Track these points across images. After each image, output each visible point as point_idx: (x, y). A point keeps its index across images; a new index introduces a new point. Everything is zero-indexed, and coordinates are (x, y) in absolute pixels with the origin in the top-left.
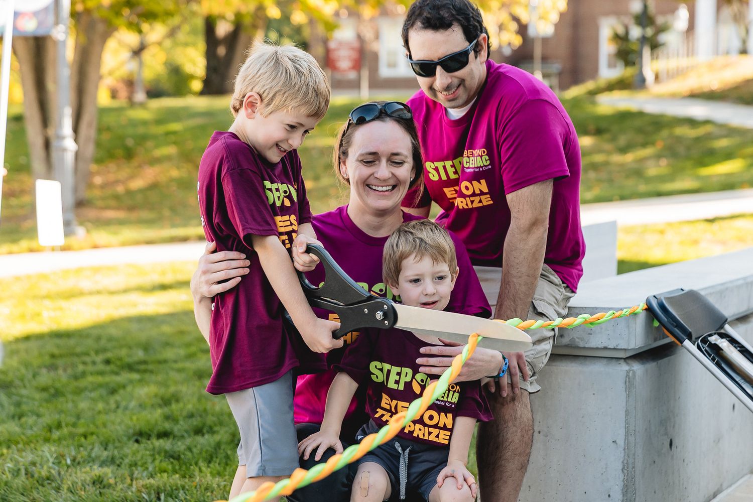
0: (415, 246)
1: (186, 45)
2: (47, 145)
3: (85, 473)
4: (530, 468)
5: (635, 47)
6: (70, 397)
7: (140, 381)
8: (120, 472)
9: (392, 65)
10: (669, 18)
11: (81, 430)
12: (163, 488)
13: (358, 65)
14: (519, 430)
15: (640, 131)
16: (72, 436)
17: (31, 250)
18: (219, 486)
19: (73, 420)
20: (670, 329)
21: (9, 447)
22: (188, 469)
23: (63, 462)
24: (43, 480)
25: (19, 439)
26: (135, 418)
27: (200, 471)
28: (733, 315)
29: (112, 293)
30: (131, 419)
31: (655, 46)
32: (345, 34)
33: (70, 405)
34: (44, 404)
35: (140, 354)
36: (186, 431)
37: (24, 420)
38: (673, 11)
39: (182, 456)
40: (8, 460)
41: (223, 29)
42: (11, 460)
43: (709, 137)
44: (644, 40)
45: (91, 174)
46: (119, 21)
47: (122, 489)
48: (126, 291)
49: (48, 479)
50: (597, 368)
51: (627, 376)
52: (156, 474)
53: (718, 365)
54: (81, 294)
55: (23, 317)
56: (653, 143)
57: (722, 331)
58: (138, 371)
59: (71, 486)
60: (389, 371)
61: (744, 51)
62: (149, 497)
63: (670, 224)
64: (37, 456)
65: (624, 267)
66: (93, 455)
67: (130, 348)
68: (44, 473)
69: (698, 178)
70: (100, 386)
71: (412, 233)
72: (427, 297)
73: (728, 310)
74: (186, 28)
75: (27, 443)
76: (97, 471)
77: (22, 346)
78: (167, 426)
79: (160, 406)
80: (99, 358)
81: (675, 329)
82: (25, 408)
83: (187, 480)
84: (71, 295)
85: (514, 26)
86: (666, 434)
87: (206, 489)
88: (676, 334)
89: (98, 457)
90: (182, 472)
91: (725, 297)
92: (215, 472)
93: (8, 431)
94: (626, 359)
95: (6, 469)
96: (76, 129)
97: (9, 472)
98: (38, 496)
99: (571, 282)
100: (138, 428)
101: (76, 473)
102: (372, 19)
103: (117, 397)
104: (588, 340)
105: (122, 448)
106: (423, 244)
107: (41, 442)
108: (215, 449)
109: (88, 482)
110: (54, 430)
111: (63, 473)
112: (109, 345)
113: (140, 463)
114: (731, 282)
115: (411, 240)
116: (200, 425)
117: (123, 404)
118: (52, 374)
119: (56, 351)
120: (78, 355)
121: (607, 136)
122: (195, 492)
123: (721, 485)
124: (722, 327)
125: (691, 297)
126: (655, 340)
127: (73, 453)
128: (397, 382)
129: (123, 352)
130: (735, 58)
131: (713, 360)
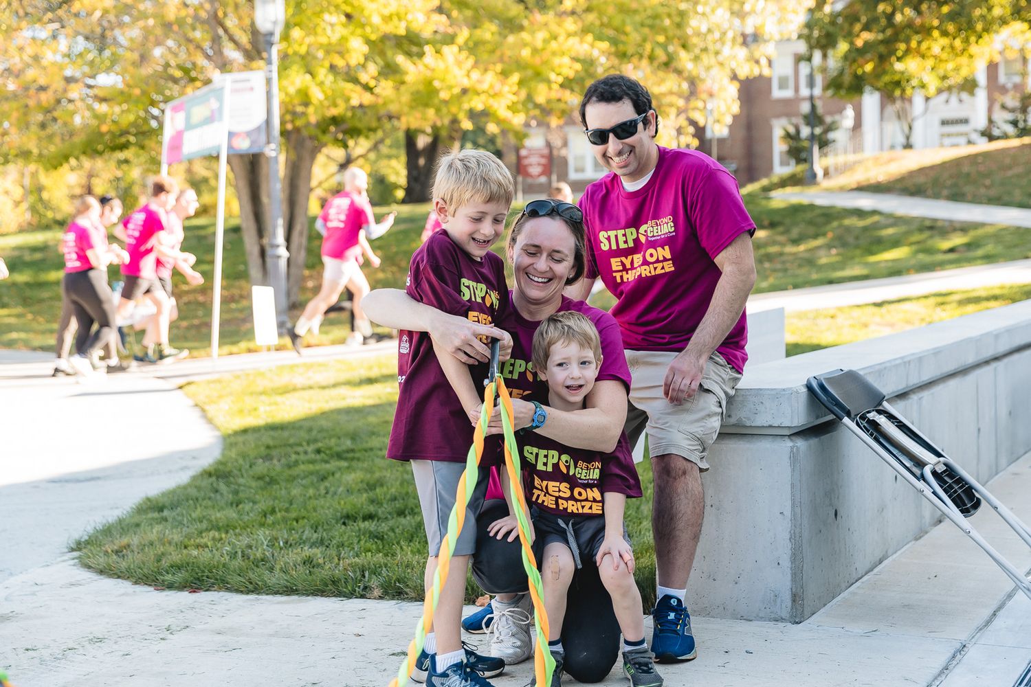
0: (564, 333)
1: (389, 157)
2: (263, 253)
3: (296, 554)
4: (703, 538)
5: (806, 144)
6: (283, 484)
7: (348, 468)
8: (328, 552)
9: (580, 170)
10: (837, 117)
11: (294, 515)
12: (367, 566)
13: (547, 170)
14: (691, 503)
15: (811, 223)
16: (285, 520)
17: (250, 351)
18: (418, 563)
19: (287, 505)
20: (830, 407)
21: (227, 532)
22: (391, 548)
23: (277, 544)
24: (258, 562)
25: (237, 525)
26: (342, 502)
27: (401, 548)
28: (893, 392)
29: (324, 388)
30: (339, 503)
31: (824, 143)
32: (535, 141)
33: (283, 492)
34: (260, 492)
35: (348, 443)
36: (390, 513)
37: (240, 506)
38: (841, 111)
39: (385, 536)
40: (226, 543)
41: (422, 142)
42: (229, 544)
43: (876, 226)
44: (812, 137)
45: (304, 279)
46: (327, 138)
47: (330, 568)
48: (335, 386)
49: (262, 560)
50: (764, 445)
51: (792, 451)
52: (361, 554)
53: (876, 440)
54: (295, 389)
55: (241, 411)
56: (824, 234)
57: (881, 408)
58: (346, 459)
59: (283, 566)
60: (537, 455)
61: (908, 146)
62: (355, 576)
63: (840, 309)
64: (253, 540)
65: (794, 350)
66: (304, 537)
67: (339, 438)
68: (259, 555)
69: (867, 264)
70: (311, 473)
71: (560, 321)
72: (573, 380)
73: (886, 387)
74: (388, 142)
75: (244, 528)
76: (308, 551)
77: (240, 439)
78: (372, 509)
79: (366, 491)
80: (311, 448)
81: (835, 407)
82: (241, 495)
83: (389, 558)
84: (286, 390)
85: (691, 130)
86: (831, 505)
87: (407, 566)
88: (835, 411)
89: (308, 539)
90: (385, 551)
91: (883, 376)
92: (415, 550)
93: (227, 518)
94: (790, 436)
95: (225, 552)
96: (288, 239)
97: (227, 554)
98: (253, 576)
99: (735, 363)
100: (345, 511)
101: (288, 554)
102: (560, 127)
103: (327, 484)
104: (754, 420)
105: (331, 529)
106: (571, 331)
107: (256, 526)
108: (416, 529)
109: (299, 562)
110: (268, 516)
111: (276, 554)
112: (319, 436)
113: (346, 544)
114: (889, 361)
115: (560, 327)
116: (403, 507)
117: (333, 489)
118: (267, 464)
119: (271, 443)
120: (291, 446)
121: (781, 229)
122: (396, 569)
123: (887, 552)
124: (880, 404)
125: (850, 377)
126: (817, 417)
127: (286, 536)
128: (545, 464)
129: (333, 441)
130: (900, 152)
131: (871, 435)
